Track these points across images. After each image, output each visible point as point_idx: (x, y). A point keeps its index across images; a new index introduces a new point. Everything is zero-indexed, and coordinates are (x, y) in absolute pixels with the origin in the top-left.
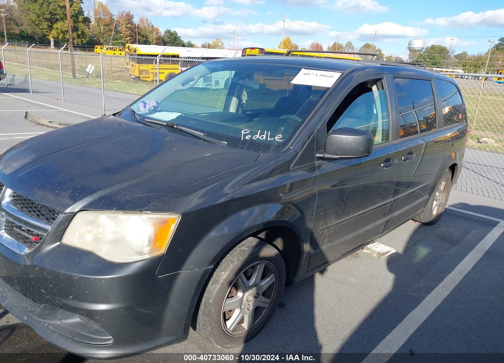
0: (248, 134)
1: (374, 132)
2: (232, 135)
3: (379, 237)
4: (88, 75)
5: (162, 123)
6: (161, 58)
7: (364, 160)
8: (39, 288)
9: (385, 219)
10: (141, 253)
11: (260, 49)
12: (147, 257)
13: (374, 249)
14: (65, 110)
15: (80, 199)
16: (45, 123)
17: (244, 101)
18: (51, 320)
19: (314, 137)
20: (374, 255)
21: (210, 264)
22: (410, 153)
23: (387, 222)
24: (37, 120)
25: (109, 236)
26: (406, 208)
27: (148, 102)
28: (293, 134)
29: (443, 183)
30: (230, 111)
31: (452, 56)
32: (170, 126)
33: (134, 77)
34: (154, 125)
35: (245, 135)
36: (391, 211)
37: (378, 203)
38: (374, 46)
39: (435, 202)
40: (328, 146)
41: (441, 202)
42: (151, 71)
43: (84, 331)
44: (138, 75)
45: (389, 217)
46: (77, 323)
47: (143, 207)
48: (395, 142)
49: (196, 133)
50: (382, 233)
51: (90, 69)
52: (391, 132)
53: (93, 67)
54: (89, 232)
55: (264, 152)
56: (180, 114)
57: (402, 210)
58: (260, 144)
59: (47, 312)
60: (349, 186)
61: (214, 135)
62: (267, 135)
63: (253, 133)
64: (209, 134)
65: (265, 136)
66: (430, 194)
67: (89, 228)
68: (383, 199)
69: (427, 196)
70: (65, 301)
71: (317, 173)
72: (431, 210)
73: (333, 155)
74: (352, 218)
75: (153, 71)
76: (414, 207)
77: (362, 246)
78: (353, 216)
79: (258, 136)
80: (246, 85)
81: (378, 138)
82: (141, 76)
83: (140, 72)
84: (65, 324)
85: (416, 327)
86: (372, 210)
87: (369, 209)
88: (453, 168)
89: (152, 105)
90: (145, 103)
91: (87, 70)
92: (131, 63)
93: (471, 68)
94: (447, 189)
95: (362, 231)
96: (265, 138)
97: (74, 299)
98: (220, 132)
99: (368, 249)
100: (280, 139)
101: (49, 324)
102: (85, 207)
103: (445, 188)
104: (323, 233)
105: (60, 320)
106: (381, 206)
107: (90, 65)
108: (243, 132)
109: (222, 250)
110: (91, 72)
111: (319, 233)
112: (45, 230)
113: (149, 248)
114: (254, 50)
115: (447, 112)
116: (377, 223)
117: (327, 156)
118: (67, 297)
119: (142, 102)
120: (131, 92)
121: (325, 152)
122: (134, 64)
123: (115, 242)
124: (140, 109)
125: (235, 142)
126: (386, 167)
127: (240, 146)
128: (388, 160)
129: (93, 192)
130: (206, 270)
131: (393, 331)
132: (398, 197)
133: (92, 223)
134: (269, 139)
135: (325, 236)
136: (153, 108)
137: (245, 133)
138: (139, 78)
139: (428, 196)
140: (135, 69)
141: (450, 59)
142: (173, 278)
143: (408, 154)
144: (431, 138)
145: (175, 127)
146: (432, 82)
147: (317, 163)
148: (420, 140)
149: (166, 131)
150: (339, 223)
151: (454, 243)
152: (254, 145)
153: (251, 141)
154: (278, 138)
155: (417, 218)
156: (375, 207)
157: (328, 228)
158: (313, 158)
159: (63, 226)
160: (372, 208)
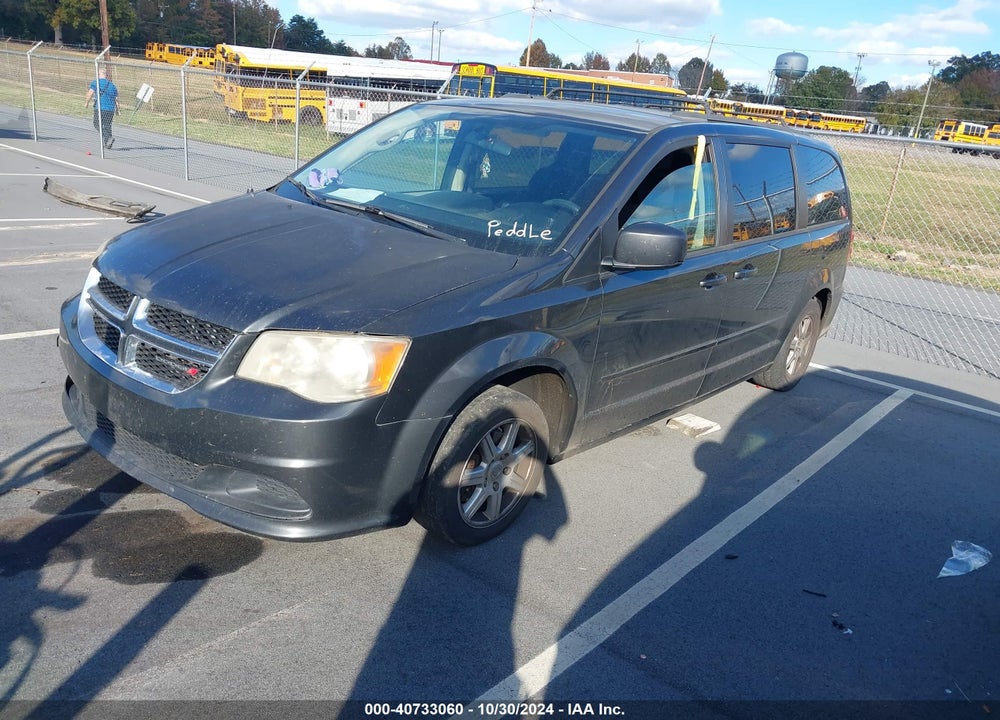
0: (496, 229)
1: (692, 231)
2: (472, 228)
3: (694, 402)
4: (140, 104)
5: (357, 207)
6: (303, 82)
7: (673, 273)
8: (203, 440)
9: (704, 373)
10: (353, 392)
11: (487, 65)
12: (363, 396)
13: (686, 423)
14: (112, 176)
15: (265, 314)
16: (81, 201)
17: (485, 175)
18: (214, 490)
19: (599, 235)
20: (685, 432)
21: (449, 411)
22: (748, 267)
23: (707, 377)
24: (66, 194)
25: (308, 368)
26: (740, 358)
27: (323, 171)
28: (568, 230)
29: (807, 322)
30: (453, 189)
31: (859, 89)
32: (371, 211)
33: (234, 112)
34: (345, 210)
35: (493, 230)
36: (713, 361)
37: (692, 345)
38: (709, 63)
39: (792, 353)
40: (620, 249)
41: (803, 355)
42: (268, 102)
43: (266, 504)
44: (241, 110)
45: (710, 370)
46: (254, 493)
47: (358, 326)
48: (724, 247)
49: (417, 224)
50: (698, 395)
51: (146, 93)
52: (718, 230)
53: (152, 90)
54: (278, 362)
55: (525, 255)
56: (381, 193)
57: (733, 361)
58: (516, 243)
59: (210, 477)
60: (648, 318)
61: (445, 229)
62: (528, 230)
63: (505, 228)
64: (438, 227)
65: (524, 231)
66: (783, 338)
67: (277, 355)
68: (702, 338)
69: (776, 342)
70: (244, 456)
71: (602, 291)
72: (784, 367)
73: (626, 262)
74: (651, 365)
75: (274, 101)
76: (754, 356)
77: (665, 413)
78: (653, 361)
79: (513, 231)
80: (490, 148)
81: (699, 242)
82: (249, 111)
83: (248, 102)
84: (236, 495)
85: (742, 528)
86: (682, 355)
87: (679, 353)
88: (824, 296)
89: (330, 175)
90: (319, 173)
91: (140, 96)
92: (228, 84)
93: (894, 115)
94: (814, 334)
95: (666, 387)
96: (524, 234)
97: (259, 453)
98: (453, 223)
99: (676, 423)
100: (548, 236)
101: (211, 496)
102: (272, 325)
103: (809, 330)
104: (606, 384)
105: (227, 490)
106: (697, 350)
107: (145, 86)
108: (489, 224)
109: (465, 393)
110: (146, 100)
111: (600, 384)
112: (212, 359)
113: (365, 386)
114: (475, 68)
115: (820, 201)
116: (691, 377)
117: (617, 264)
118: (249, 451)
119: (314, 170)
120: (231, 144)
121: (615, 257)
122: (234, 87)
123: (314, 377)
124: (312, 182)
125: (479, 239)
126: (709, 287)
127: (486, 246)
128: (710, 276)
129: (283, 304)
130: (443, 420)
131: (707, 533)
132: (726, 337)
133: (281, 348)
134: (531, 236)
135: (609, 390)
136: (331, 181)
137: (494, 227)
138: (243, 115)
139: (779, 342)
140: (237, 96)
141: (855, 97)
142: (398, 429)
143: (746, 267)
144: (787, 244)
145: (380, 213)
146: (793, 150)
147: (602, 275)
148: (772, 245)
149: (367, 220)
150: (631, 371)
151: (816, 420)
152: (507, 245)
153: (503, 238)
154: (545, 235)
155: (759, 378)
156: (687, 350)
157: (614, 377)
158: (597, 268)
159: (239, 352)
160: (682, 351)
